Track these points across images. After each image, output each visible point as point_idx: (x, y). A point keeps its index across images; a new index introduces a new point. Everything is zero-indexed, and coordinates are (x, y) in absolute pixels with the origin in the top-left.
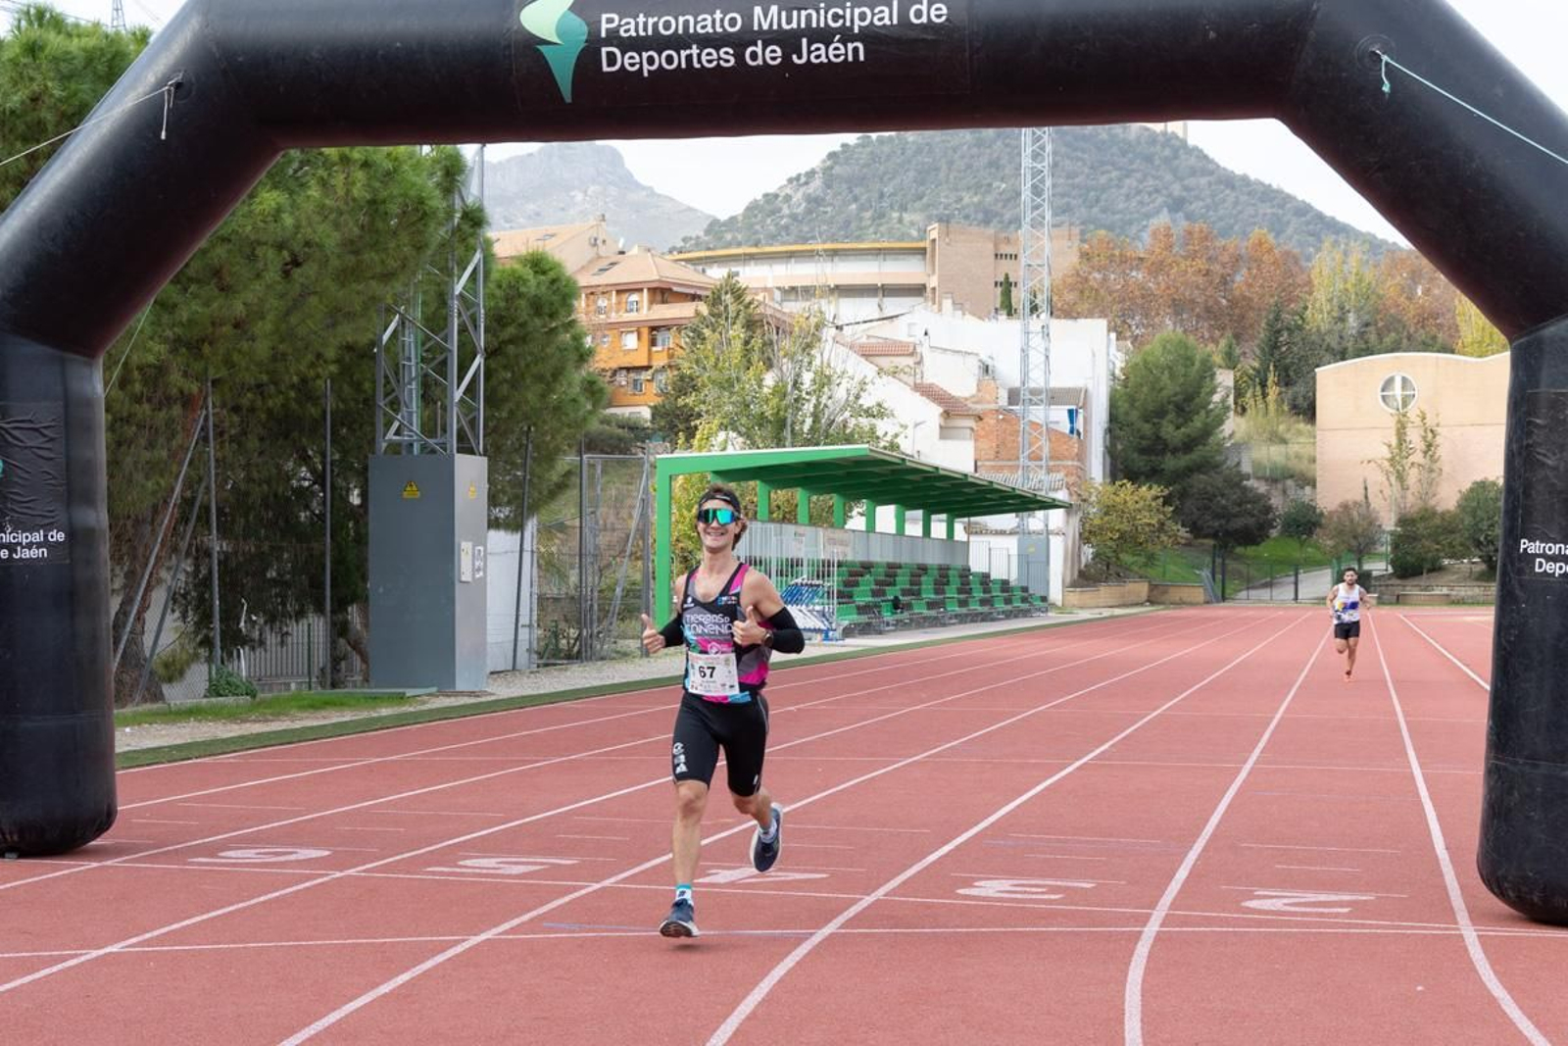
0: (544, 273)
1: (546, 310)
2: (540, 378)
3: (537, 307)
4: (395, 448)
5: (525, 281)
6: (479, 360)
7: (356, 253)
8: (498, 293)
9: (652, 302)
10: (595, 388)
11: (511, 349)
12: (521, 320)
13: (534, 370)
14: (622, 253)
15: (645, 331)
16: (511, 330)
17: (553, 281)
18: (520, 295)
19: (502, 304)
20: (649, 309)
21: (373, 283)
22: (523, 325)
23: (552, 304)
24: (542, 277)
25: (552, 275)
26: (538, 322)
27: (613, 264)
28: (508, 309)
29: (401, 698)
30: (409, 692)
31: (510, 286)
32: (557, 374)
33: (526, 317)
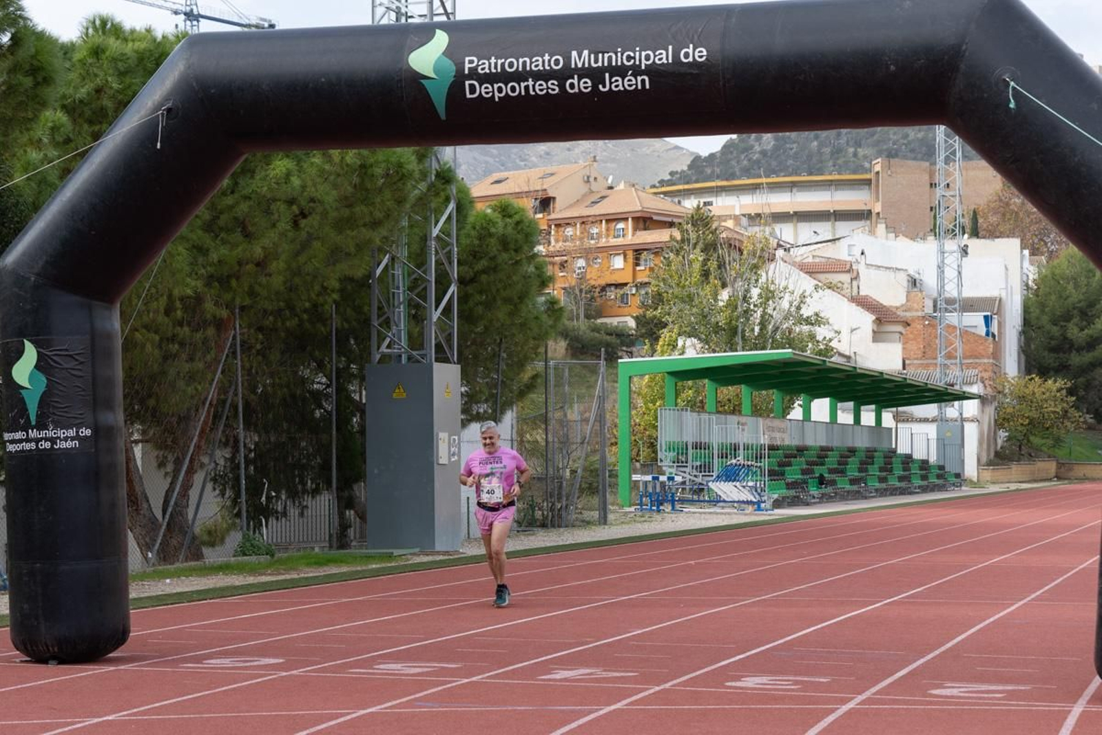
0: (510, 216)
1: (512, 246)
2: (508, 300)
3: (504, 243)
4: (385, 358)
5: (494, 224)
6: (453, 288)
7: (350, 206)
8: (473, 233)
9: (635, 229)
10: (556, 307)
11: (484, 278)
12: (492, 254)
13: (504, 294)
14: (611, 188)
15: (630, 255)
16: (483, 263)
17: (518, 223)
18: (491, 235)
19: (476, 242)
20: (633, 235)
21: (364, 230)
22: (493, 258)
23: (516, 241)
24: (508, 220)
25: (517, 218)
26: (505, 256)
27: (603, 198)
28: (480, 246)
29: (390, 557)
30: (396, 552)
31: (483, 228)
32: (523, 296)
33: (496, 253)
